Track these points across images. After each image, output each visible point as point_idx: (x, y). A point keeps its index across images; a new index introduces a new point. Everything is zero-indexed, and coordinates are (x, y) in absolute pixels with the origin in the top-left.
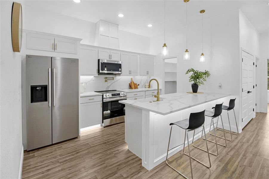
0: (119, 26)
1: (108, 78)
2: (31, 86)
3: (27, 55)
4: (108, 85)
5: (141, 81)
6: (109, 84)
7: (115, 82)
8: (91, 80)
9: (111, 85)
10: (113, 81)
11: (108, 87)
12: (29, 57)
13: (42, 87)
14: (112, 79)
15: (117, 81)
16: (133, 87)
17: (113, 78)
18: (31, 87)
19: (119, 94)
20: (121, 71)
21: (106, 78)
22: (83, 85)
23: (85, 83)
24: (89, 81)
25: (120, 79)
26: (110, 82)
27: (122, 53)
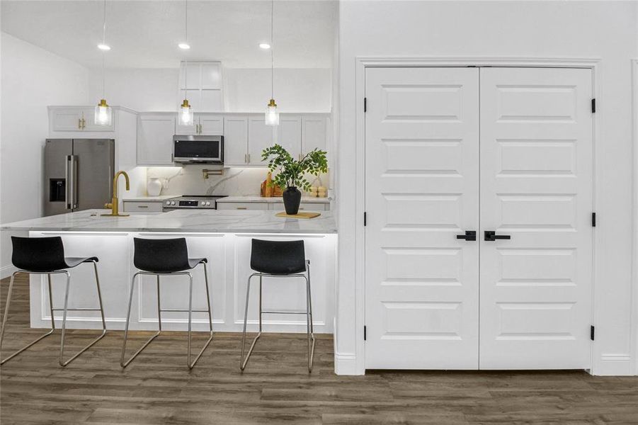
1: (212, 170)
2: (51, 179)
3: (47, 139)
4: (212, 185)
7: (227, 179)
8: (178, 174)
9: (217, 185)
10: (222, 177)
11: (212, 189)
13: (62, 181)
14: (220, 172)
15: (231, 177)
18: (50, 181)
19: (196, 203)
20: (218, 157)
21: (204, 171)
22: (157, 182)
23: (167, 179)
24: (174, 176)
25: (239, 173)
26: (214, 179)
27: (226, 118)
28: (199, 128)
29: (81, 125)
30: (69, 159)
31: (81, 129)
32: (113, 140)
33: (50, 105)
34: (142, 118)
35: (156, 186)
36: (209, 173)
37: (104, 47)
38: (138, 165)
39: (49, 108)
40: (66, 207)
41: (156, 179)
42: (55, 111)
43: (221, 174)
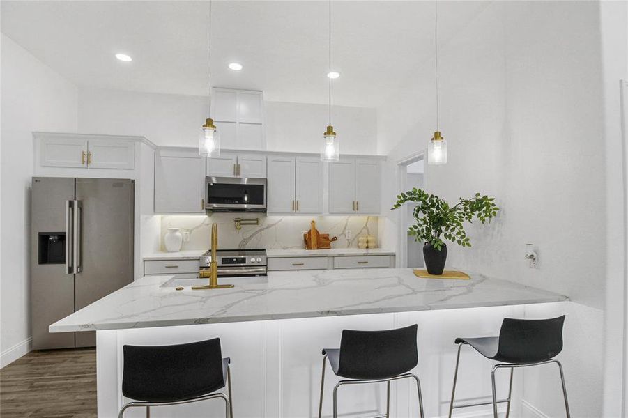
0: (264, 94)
1: (245, 220)
2: (39, 233)
3: (33, 178)
4: (245, 237)
5: (345, 228)
6: (247, 235)
7: (263, 229)
8: (201, 224)
9: (252, 236)
10: (257, 228)
11: (245, 241)
12: (36, 181)
13: (59, 236)
14: (256, 222)
15: (267, 228)
16: (313, 242)
17: (257, 220)
18: (39, 235)
19: (243, 260)
20: (263, 204)
21: (237, 220)
22: (178, 234)
23: (188, 230)
24: (197, 227)
25: (278, 222)
26: (248, 230)
27: (270, 158)
28: (237, 169)
29: (86, 159)
30: (71, 204)
31: (85, 165)
32: (133, 181)
33: (34, 130)
34: (162, 153)
35: (177, 238)
36: (242, 222)
37: (124, 58)
38: (155, 212)
39: (35, 135)
40: (67, 272)
41: (176, 230)
42: (46, 141)
43: (257, 224)
